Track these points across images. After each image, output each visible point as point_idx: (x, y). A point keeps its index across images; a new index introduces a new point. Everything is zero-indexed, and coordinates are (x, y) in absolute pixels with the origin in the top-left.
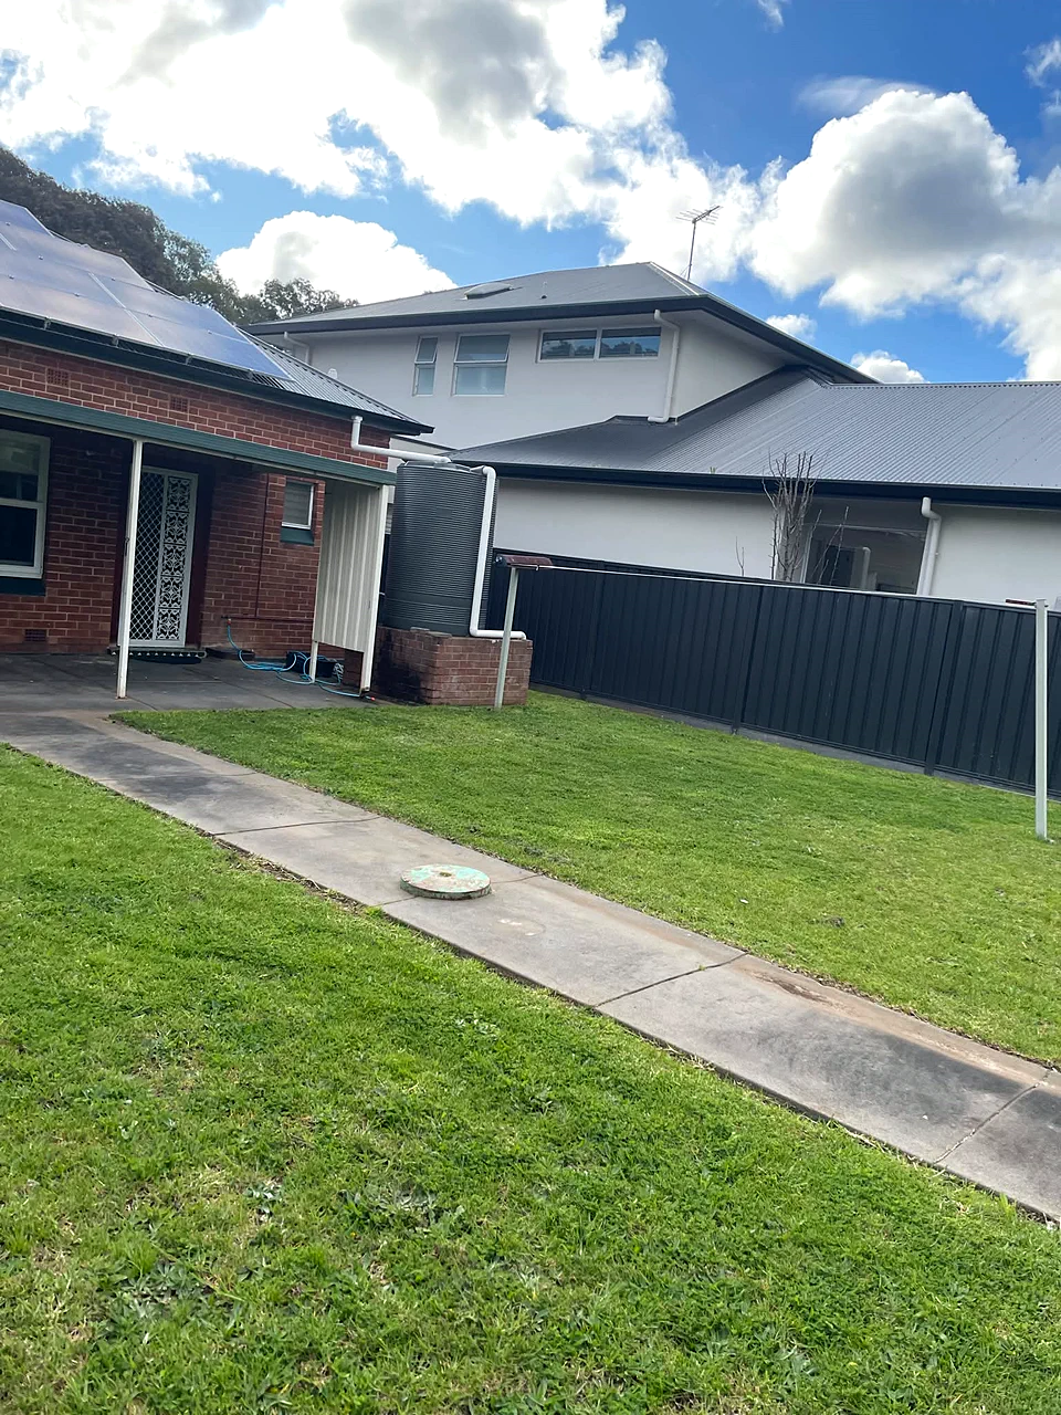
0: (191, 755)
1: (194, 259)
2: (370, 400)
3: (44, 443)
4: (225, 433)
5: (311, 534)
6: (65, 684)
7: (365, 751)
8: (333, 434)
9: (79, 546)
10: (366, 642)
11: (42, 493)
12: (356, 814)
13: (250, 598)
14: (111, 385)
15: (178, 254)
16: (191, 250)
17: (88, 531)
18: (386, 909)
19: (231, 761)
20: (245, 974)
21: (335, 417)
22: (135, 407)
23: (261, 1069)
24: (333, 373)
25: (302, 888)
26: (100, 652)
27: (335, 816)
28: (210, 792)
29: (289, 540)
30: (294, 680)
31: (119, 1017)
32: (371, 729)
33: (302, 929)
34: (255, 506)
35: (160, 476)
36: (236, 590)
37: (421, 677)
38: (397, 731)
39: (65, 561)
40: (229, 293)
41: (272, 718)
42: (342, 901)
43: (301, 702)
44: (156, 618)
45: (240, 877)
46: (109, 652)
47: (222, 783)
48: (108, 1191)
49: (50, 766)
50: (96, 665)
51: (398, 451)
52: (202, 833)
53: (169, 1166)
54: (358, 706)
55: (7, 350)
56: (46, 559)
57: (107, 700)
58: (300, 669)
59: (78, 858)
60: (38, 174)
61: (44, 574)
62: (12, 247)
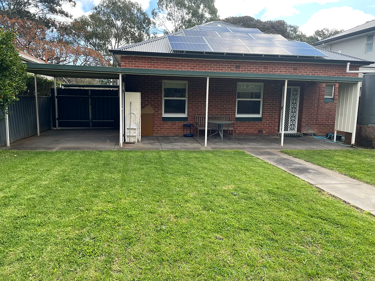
0: (303, 162)
1: (295, 30)
2: (352, 57)
3: (262, 84)
4: (308, 74)
5: (333, 99)
6: (268, 143)
7: (356, 163)
8: (340, 69)
9: (270, 108)
10: (353, 130)
11: (262, 97)
12: (356, 182)
13: (315, 119)
14: (278, 67)
15: (291, 30)
16: (294, 28)
17: (272, 104)
18: (372, 213)
19: (314, 164)
20: (330, 225)
21: (341, 64)
22: (284, 72)
23: (340, 253)
24: (340, 52)
25: (342, 203)
26: (275, 135)
27: (349, 182)
28: (310, 172)
29: (327, 101)
30: (329, 141)
31: (297, 230)
32: (357, 156)
33: (346, 215)
34: (316, 93)
35: (290, 88)
36: (311, 117)
37: (373, 140)
38: (366, 157)
39: (267, 112)
40: (304, 36)
41: (325, 152)
42: (356, 208)
43: (332, 148)
44: (289, 126)
45: (323, 197)
46: (278, 135)
47: (313, 170)
48: (302, 277)
49: (268, 163)
50: (275, 138)
51: (362, 71)
52: (310, 184)
53: (318, 274)
54: (351, 149)
55: (254, 64)
56: (263, 112)
57: (279, 147)
58: (331, 138)
59: (279, 187)
60: (257, 20)
61: (262, 116)
62: (255, 39)
